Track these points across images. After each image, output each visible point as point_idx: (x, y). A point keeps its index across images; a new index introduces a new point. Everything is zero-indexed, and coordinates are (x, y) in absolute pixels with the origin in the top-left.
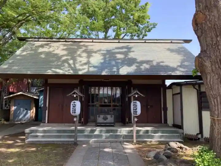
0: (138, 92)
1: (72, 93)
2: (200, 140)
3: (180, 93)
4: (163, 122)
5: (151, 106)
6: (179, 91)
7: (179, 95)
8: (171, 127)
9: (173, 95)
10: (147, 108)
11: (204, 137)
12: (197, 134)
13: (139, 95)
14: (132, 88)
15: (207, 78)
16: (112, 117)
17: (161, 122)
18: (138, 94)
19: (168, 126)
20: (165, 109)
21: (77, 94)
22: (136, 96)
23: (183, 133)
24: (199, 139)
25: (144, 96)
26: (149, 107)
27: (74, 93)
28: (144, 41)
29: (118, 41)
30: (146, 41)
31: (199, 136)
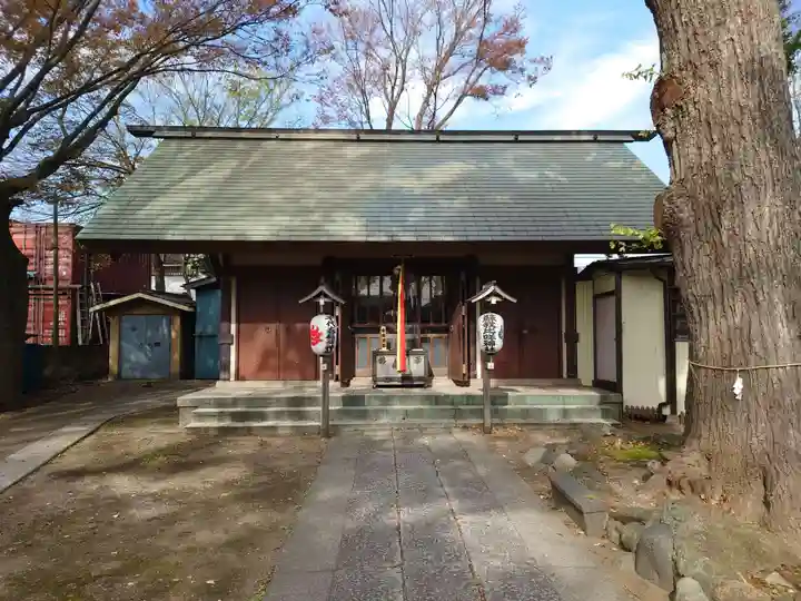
0: (499, 291)
1: (314, 294)
2: (668, 420)
4: (565, 376)
5: (532, 331)
6: (612, 287)
7: (612, 299)
8: (586, 387)
9: (596, 297)
10: (521, 337)
11: (679, 413)
12: (662, 405)
13: (499, 299)
14: (479, 278)
15: (682, 252)
16: (418, 361)
17: (560, 376)
18: (498, 295)
19: (579, 386)
20: (573, 338)
21: (326, 296)
22: (493, 301)
23: (622, 403)
24: (665, 417)
25: (515, 301)
26: (525, 332)
27: (318, 296)
28: (512, 138)
29: (433, 138)
30: (517, 137)
31: (667, 411)
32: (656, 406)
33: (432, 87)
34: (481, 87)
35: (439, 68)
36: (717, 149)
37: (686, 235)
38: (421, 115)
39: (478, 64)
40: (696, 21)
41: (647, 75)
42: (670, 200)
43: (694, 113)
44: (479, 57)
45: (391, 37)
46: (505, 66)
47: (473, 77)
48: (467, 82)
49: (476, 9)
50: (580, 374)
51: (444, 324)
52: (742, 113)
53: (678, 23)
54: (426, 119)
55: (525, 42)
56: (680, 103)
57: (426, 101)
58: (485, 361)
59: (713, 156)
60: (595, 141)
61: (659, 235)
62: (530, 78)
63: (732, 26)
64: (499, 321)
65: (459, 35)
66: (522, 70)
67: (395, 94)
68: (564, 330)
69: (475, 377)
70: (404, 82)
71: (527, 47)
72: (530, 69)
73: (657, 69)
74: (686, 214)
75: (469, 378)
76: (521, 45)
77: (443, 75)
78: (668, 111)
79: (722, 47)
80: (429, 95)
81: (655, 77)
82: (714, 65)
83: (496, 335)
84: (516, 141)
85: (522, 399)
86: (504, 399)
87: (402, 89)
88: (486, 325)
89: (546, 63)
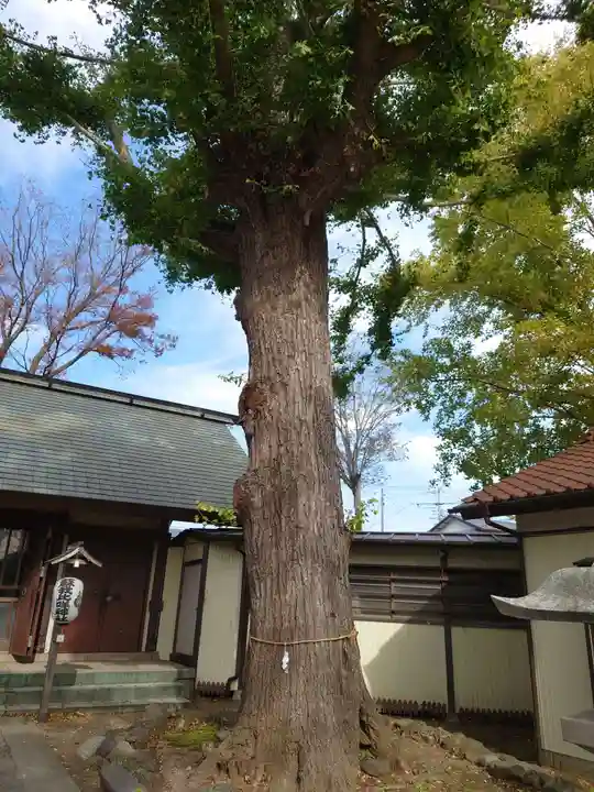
0: (85, 554)
2: (234, 696)
3: (203, 562)
4: (143, 649)
5: (117, 598)
6: (200, 556)
8: (163, 662)
9: (186, 565)
10: (103, 604)
13: (84, 563)
14: (66, 538)
17: (139, 650)
18: (81, 557)
19: (157, 660)
20: (157, 607)
22: (77, 564)
23: (194, 679)
24: (232, 693)
25: (100, 565)
26: (109, 599)
28: (128, 401)
29: (46, 384)
30: (132, 401)
31: (235, 686)
32: (225, 681)
33: (56, 335)
34: (108, 346)
35: (67, 319)
36: (282, 449)
37: (256, 516)
38: (39, 358)
39: (107, 326)
40: (275, 349)
41: (238, 380)
42: (245, 484)
43: (269, 418)
44: (110, 319)
45: (21, 278)
46: (134, 334)
47: (101, 336)
48: (94, 339)
49: (113, 279)
50: (159, 647)
51: (16, 587)
52: (301, 424)
53: (263, 347)
54: (43, 363)
55: (156, 318)
56: (259, 407)
57: (47, 346)
58: (56, 632)
59: (279, 454)
60: (202, 418)
61: (235, 514)
62: (157, 349)
63: (298, 360)
64: (78, 587)
65: (92, 296)
66: (151, 341)
67: (13, 333)
68: (150, 599)
69: (42, 651)
70: (26, 322)
71: (157, 322)
72: (158, 342)
73: (246, 378)
74: (257, 500)
75: (35, 652)
76: (151, 320)
77: (69, 327)
78: (250, 411)
79: (291, 372)
80: (51, 342)
81: (243, 384)
82: (285, 385)
83: (71, 603)
84: (131, 404)
85: (91, 678)
86: (70, 678)
87: (22, 329)
88: (61, 591)
89: (173, 341)
